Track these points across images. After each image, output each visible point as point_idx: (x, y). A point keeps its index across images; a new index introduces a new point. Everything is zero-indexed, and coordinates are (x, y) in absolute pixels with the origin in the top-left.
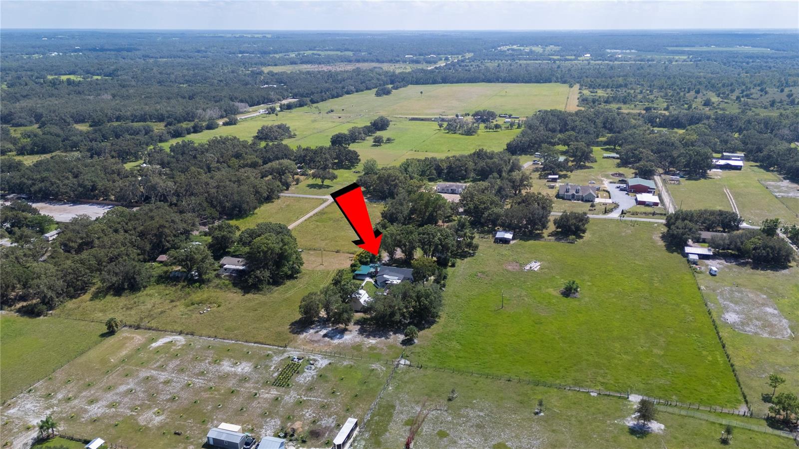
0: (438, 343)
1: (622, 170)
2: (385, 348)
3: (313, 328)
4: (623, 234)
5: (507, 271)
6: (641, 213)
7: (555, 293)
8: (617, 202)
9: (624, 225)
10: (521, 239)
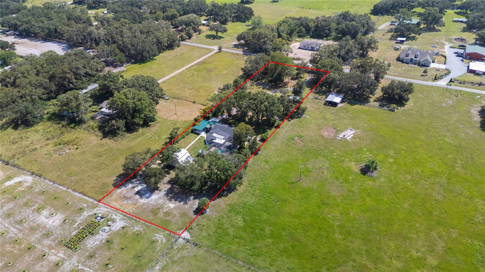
0: (225, 216)
1: (465, 35)
2: (178, 215)
3: (132, 183)
4: (444, 105)
5: (322, 136)
6: (468, 83)
7: (356, 168)
8: (449, 69)
9: (447, 94)
10: (349, 103)
